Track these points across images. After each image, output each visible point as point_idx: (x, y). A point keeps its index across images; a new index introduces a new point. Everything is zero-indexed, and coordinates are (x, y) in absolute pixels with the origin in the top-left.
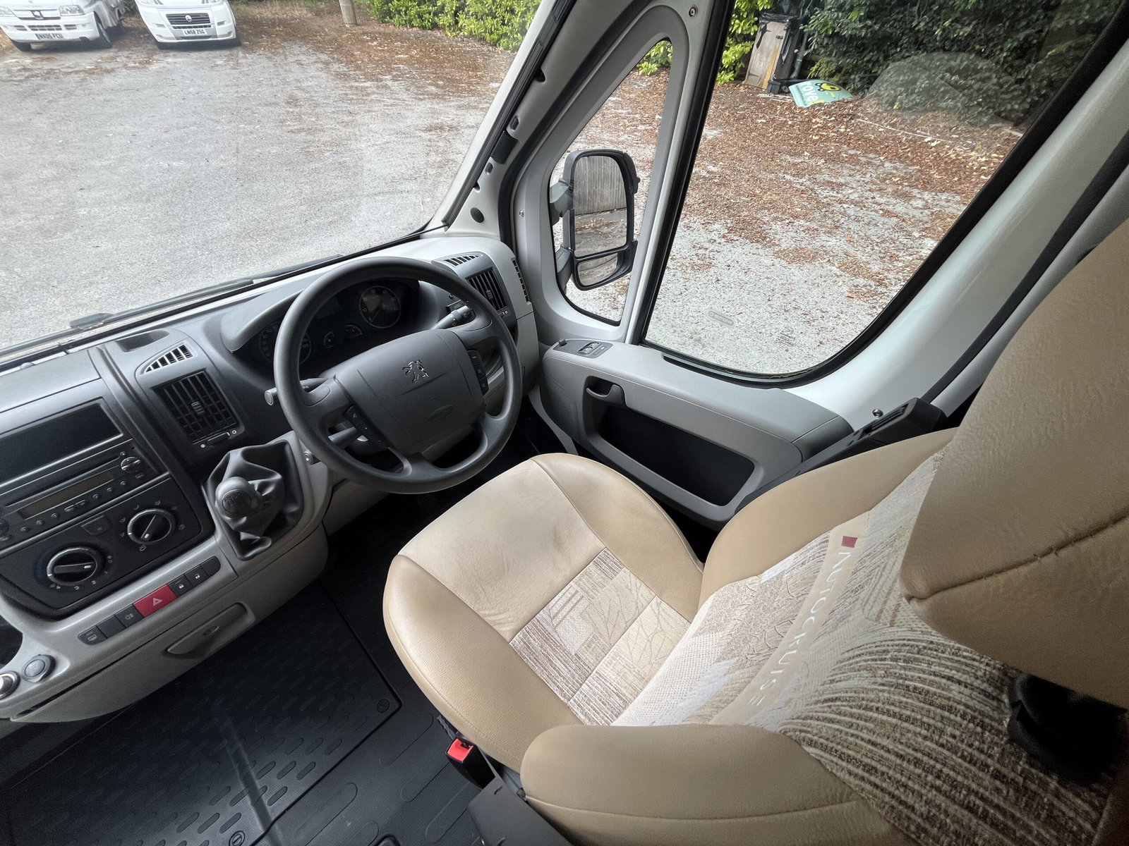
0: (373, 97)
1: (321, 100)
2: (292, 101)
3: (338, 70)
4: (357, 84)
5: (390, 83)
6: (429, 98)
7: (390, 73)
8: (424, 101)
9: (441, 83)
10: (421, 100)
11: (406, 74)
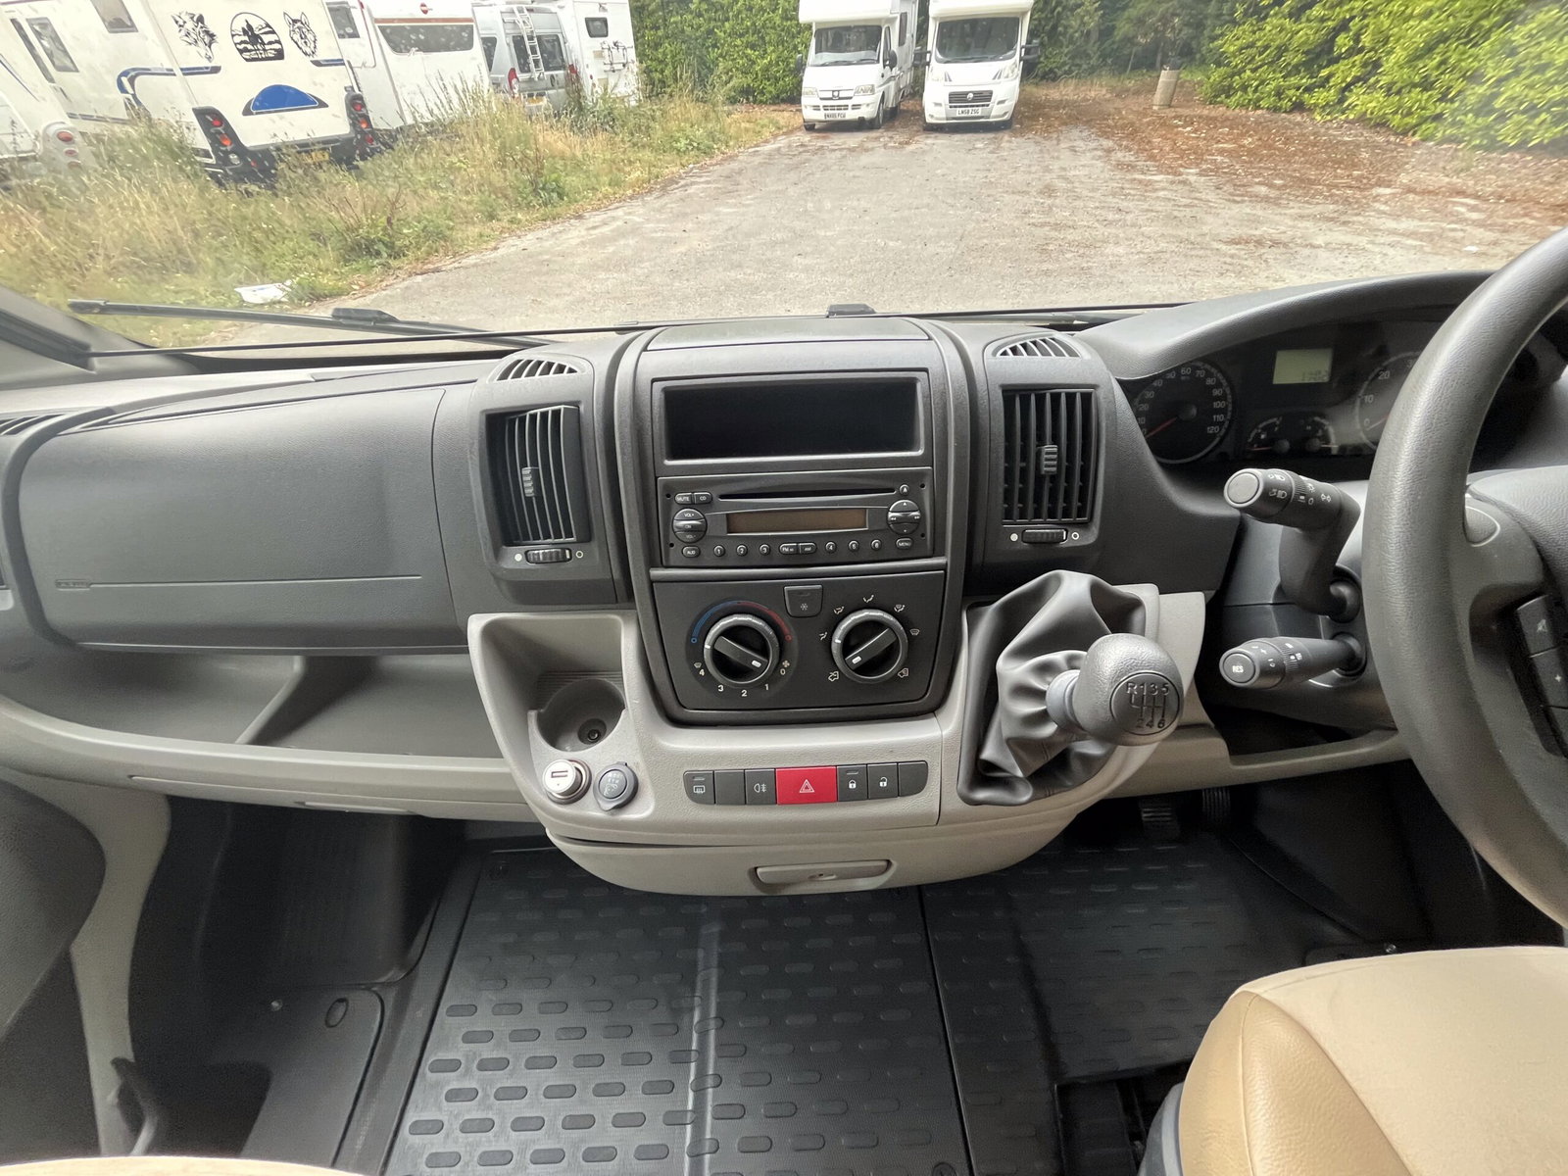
0: (1161, 194)
1: (1085, 193)
2: (1049, 191)
3: (1122, 159)
4: (1142, 177)
5: (1192, 179)
6: (1250, 201)
7: (1197, 165)
8: (1240, 205)
9: (1278, 182)
10: (1238, 202)
11: (1225, 168)
